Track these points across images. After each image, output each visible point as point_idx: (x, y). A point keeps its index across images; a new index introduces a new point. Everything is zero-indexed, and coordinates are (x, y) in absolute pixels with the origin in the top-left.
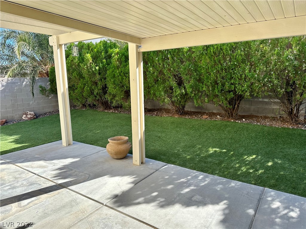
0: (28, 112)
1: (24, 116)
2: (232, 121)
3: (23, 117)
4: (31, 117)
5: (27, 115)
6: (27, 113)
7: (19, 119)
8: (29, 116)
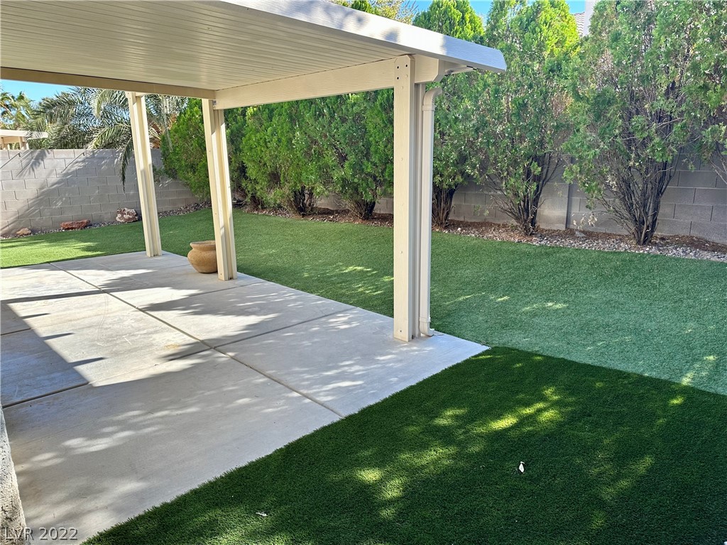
0: (126, 209)
1: (119, 215)
2: (437, 230)
3: (117, 218)
4: (129, 219)
5: (123, 214)
6: (124, 210)
7: (112, 221)
8: (126, 216)
